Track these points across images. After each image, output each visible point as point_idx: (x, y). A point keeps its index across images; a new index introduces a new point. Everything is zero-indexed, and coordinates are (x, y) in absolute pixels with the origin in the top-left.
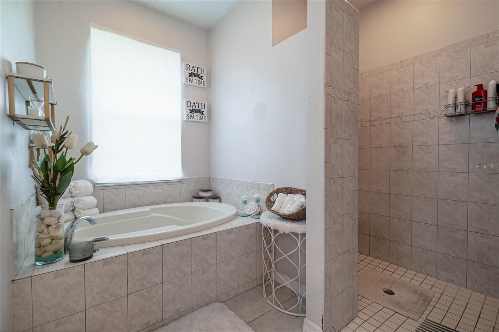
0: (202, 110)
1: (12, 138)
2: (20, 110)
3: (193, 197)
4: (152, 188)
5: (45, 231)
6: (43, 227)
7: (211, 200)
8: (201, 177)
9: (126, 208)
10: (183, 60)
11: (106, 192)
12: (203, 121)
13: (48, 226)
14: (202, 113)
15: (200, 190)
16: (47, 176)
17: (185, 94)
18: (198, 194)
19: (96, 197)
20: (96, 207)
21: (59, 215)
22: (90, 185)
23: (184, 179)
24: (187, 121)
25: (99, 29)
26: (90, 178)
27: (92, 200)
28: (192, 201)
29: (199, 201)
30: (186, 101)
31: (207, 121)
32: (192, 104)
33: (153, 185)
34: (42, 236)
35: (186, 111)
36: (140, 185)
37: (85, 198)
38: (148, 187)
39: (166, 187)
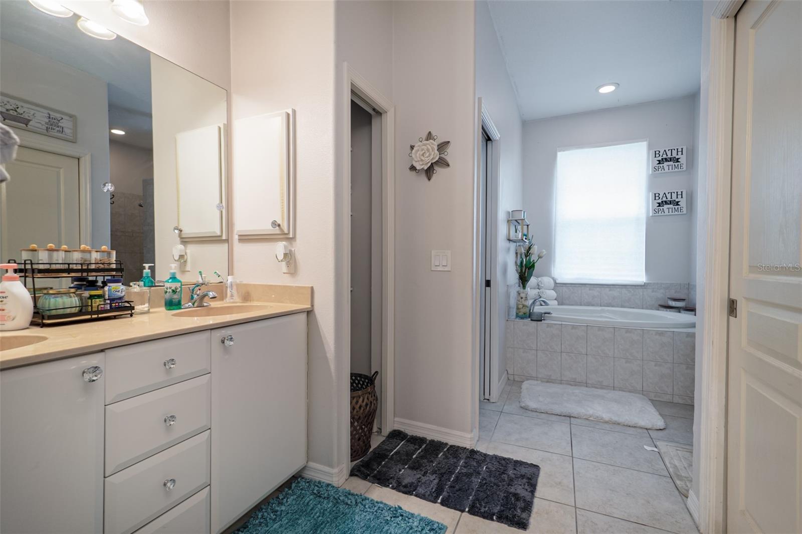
0: (676, 201)
1: (509, 249)
2: (512, 237)
3: (659, 305)
4: (608, 289)
5: (521, 300)
6: (520, 298)
7: (683, 312)
8: (673, 283)
9: (581, 305)
10: (650, 147)
11: (565, 289)
12: (679, 213)
13: (522, 298)
14: (677, 204)
15: (668, 298)
16: (522, 270)
17: (650, 186)
18: (667, 302)
19: (556, 292)
20: (555, 299)
21: (526, 293)
22: (552, 281)
23: (648, 284)
24: (654, 216)
25: (564, 151)
26: (553, 276)
27: (553, 294)
28: (658, 310)
29: (667, 311)
30: (652, 195)
31: (685, 212)
32: (661, 196)
33: (609, 286)
34: (519, 303)
35: (652, 205)
36: (595, 286)
37: (548, 291)
38: (603, 289)
39: (624, 291)
